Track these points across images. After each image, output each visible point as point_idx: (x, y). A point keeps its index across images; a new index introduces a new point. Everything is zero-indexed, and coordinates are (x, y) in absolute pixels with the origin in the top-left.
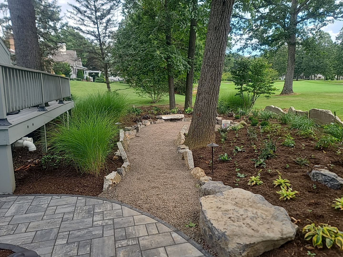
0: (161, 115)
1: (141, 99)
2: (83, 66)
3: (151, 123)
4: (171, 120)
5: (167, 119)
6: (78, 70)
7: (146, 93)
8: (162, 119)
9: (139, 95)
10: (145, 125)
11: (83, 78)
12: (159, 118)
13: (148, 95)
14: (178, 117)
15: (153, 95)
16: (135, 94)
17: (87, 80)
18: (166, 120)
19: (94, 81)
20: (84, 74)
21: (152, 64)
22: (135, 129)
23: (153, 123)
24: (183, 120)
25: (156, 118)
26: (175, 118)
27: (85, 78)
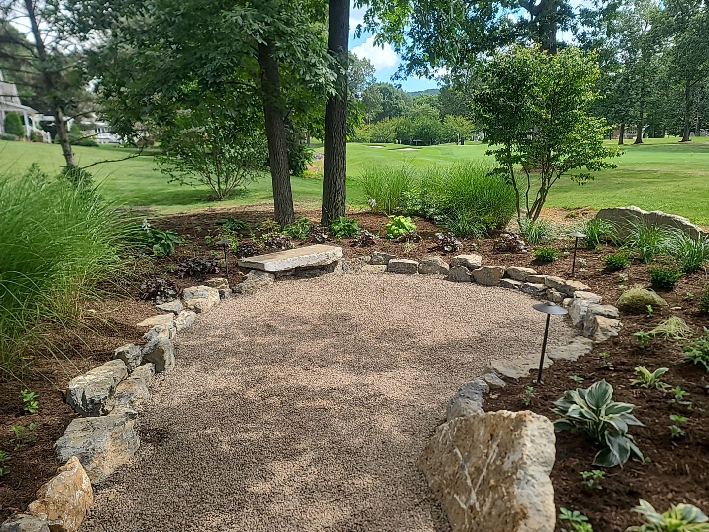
0: (258, 252)
1: (179, 189)
2: (22, 104)
3: (222, 294)
4: (299, 273)
5: (282, 269)
6: (6, 113)
7: (193, 172)
8: (265, 271)
9: (172, 176)
10: (197, 311)
11: (21, 134)
12: (251, 266)
13: (198, 176)
14: (324, 258)
15: (214, 177)
16: (159, 173)
17: (33, 138)
18: (278, 276)
19: (53, 142)
20: (24, 123)
21: (214, 59)
22: (143, 363)
23: (227, 290)
24: (338, 267)
25: (241, 269)
26: (311, 263)
27: (28, 134)
